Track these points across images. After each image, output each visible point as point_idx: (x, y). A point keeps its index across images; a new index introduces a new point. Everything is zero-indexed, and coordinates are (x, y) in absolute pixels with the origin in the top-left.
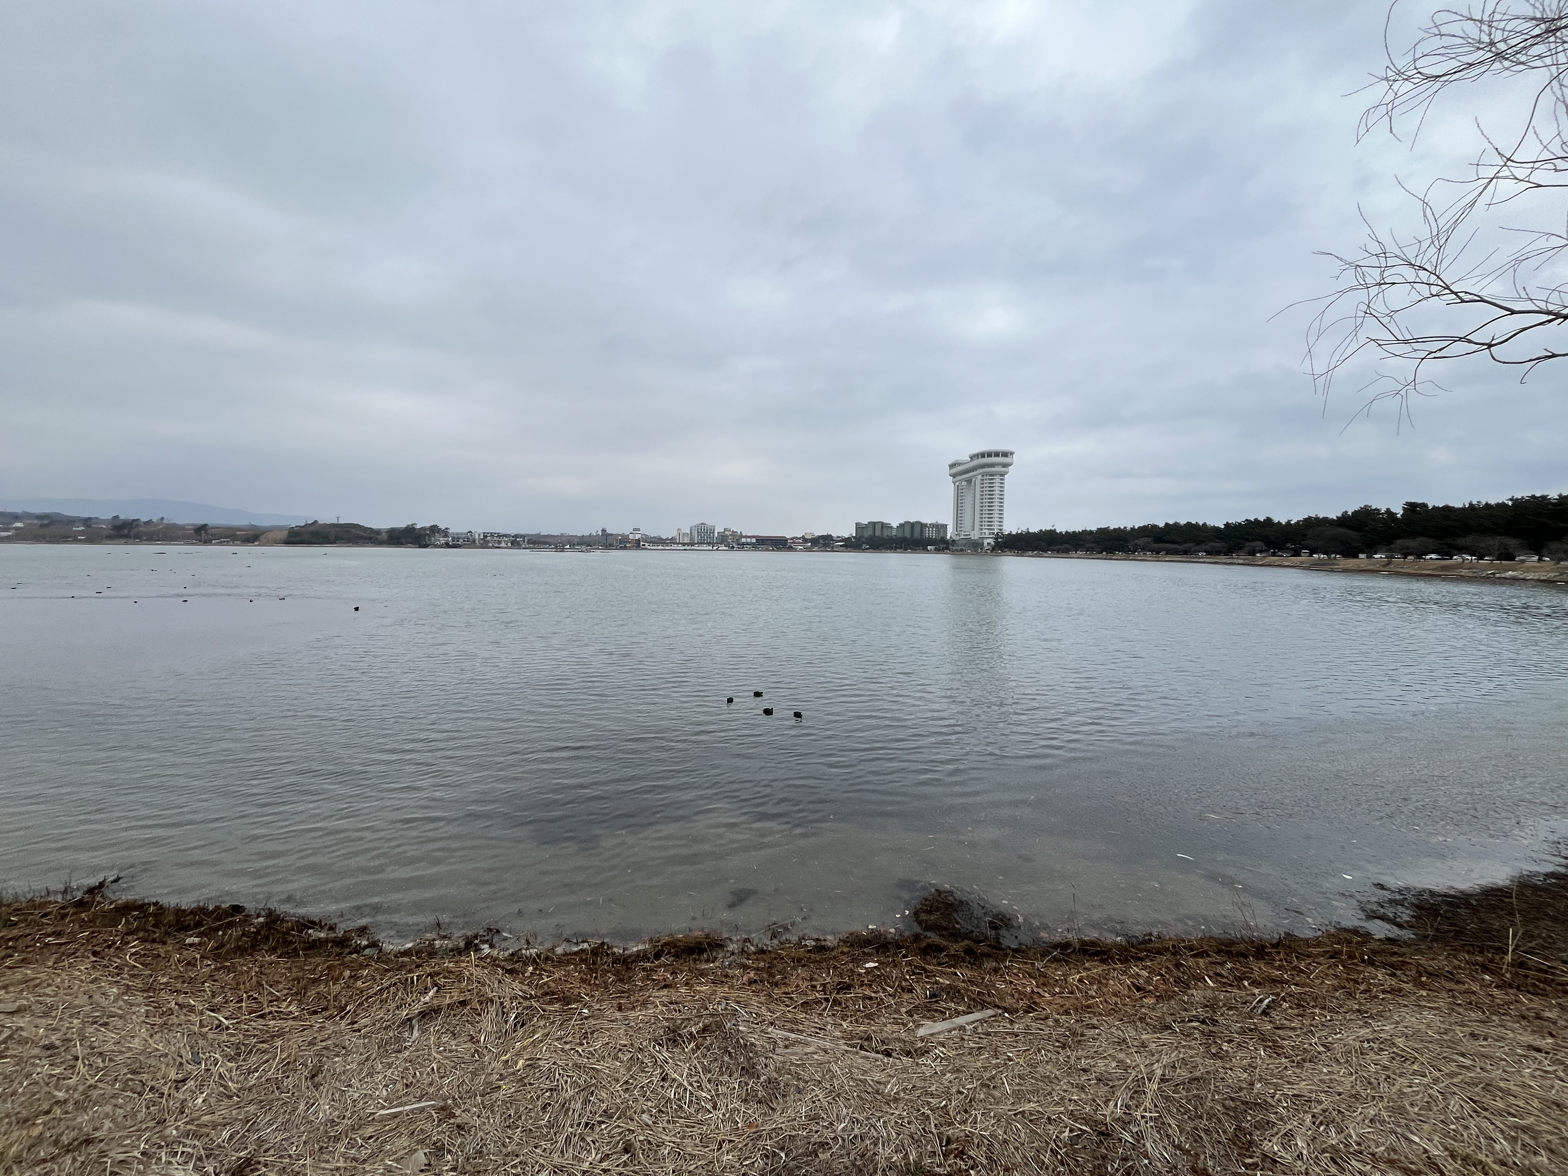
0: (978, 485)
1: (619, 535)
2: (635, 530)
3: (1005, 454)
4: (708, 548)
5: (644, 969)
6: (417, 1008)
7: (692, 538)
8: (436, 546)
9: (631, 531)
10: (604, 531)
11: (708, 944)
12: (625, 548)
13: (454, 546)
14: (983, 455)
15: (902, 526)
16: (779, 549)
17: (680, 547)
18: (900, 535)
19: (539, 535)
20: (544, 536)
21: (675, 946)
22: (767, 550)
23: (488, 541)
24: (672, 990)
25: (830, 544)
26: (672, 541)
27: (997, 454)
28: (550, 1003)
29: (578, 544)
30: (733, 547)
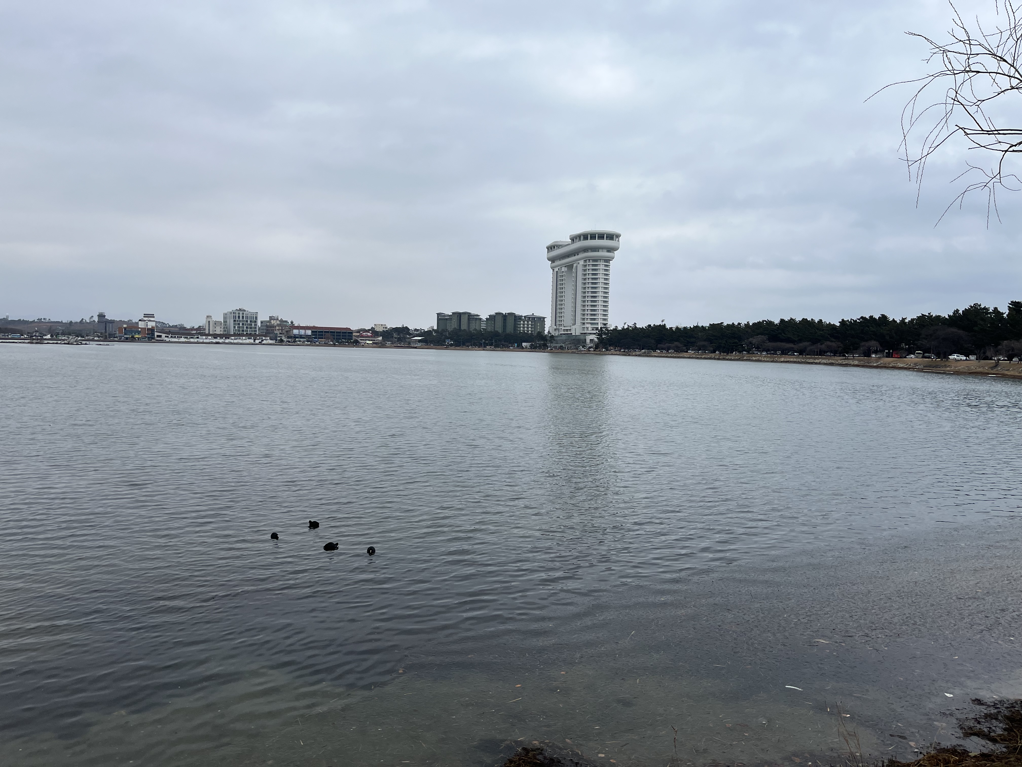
0: (580, 273)
1: (124, 322)
2: (146, 315)
3: (611, 237)
4: (248, 341)
7: (226, 328)
9: (142, 317)
10: (101, 316)
12: (133, 340)
14: (585, 236)
15: (492, 318)
16: (341, 344)
17: (210, 339)
18: (489, 329)
22: (326, 345)
25: (405, 338)
26: (200, 332)
27: (601, 236)
29: (64, 334)
30: (282, 341)
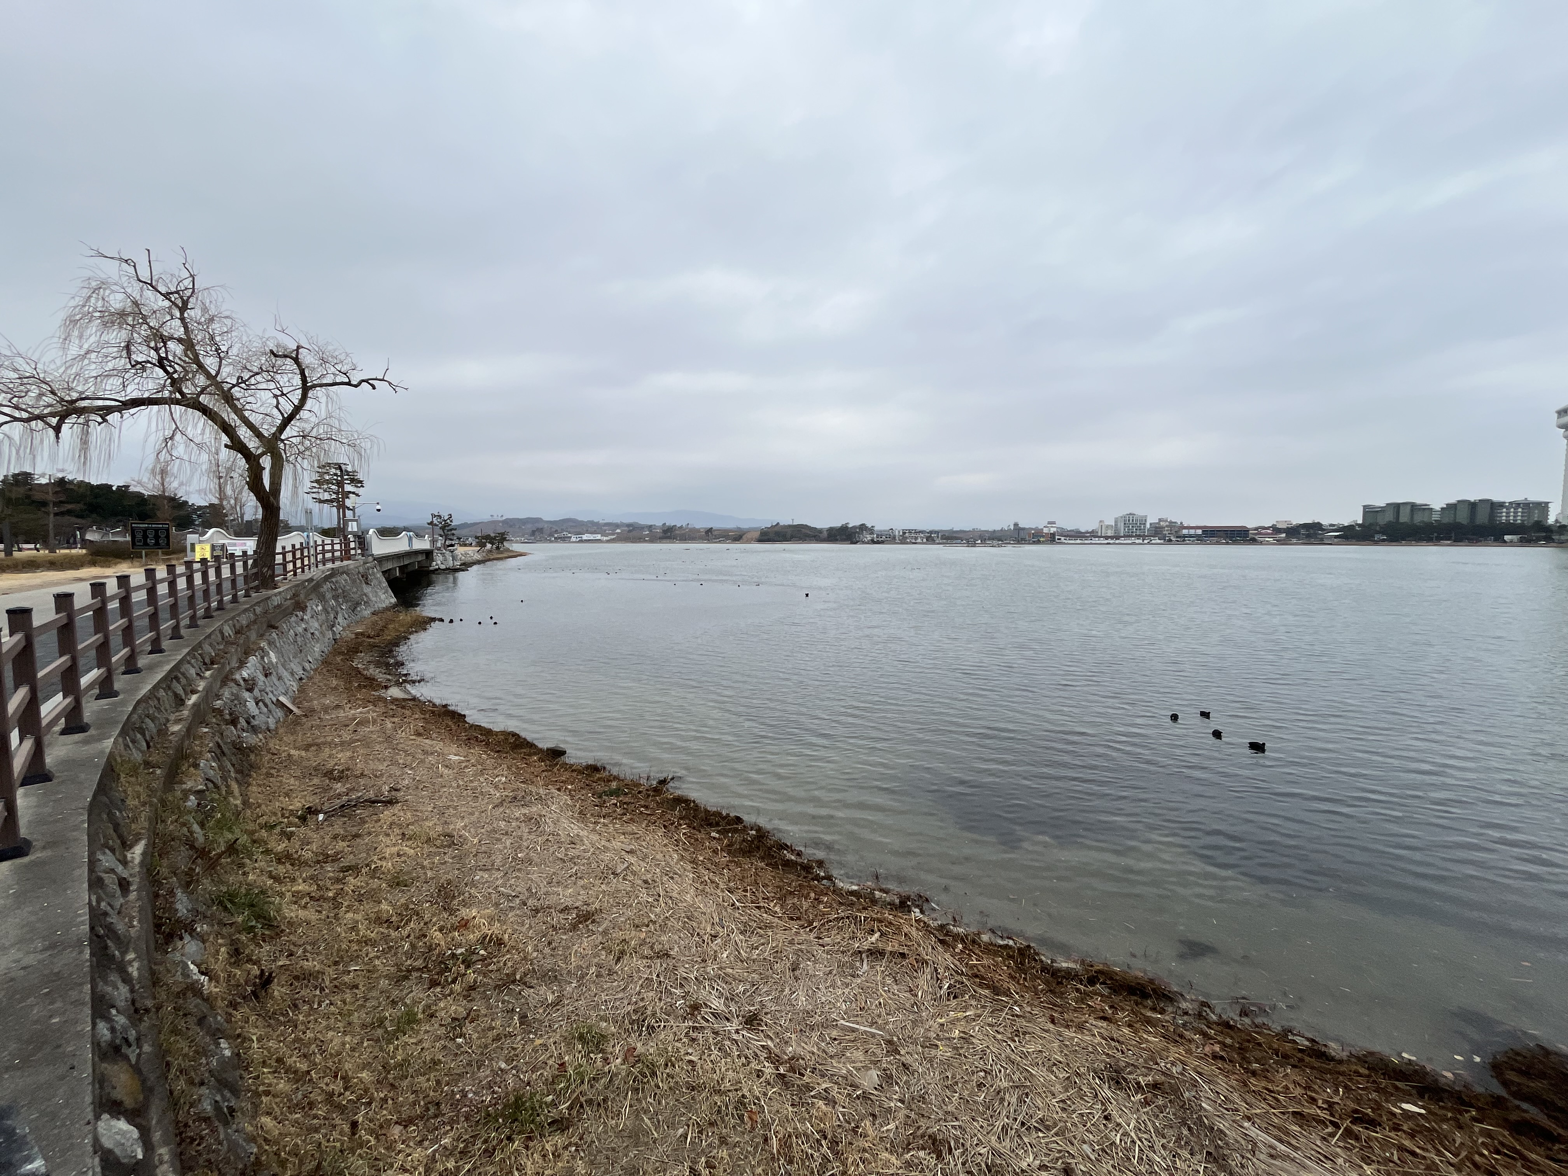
1: (1032, 529)
2: (1049, 523)
4: (1137, 541)
5: (1078, 990)
6: (866, 946)
7: (1117, 530)
8: (864, 543)
9: (1046, 524)
10: (1016, 525)
11: (1154, 990)
12: (1038, 542)
13: (878, 543)
15: (1452, 507)
16: (1235, 542)
17: (1103, 541)
18: (1445, 520)
19: (952, 531)
20: (957, 532)
21: (1111, 979)
22: (1218, 543)
23: (906, 537)
24: (1112, 1025)
25: (1316, 534)
26: (1093, 534)
28: (980, 985)
29: (989, 539)
30: (1170, 540)
